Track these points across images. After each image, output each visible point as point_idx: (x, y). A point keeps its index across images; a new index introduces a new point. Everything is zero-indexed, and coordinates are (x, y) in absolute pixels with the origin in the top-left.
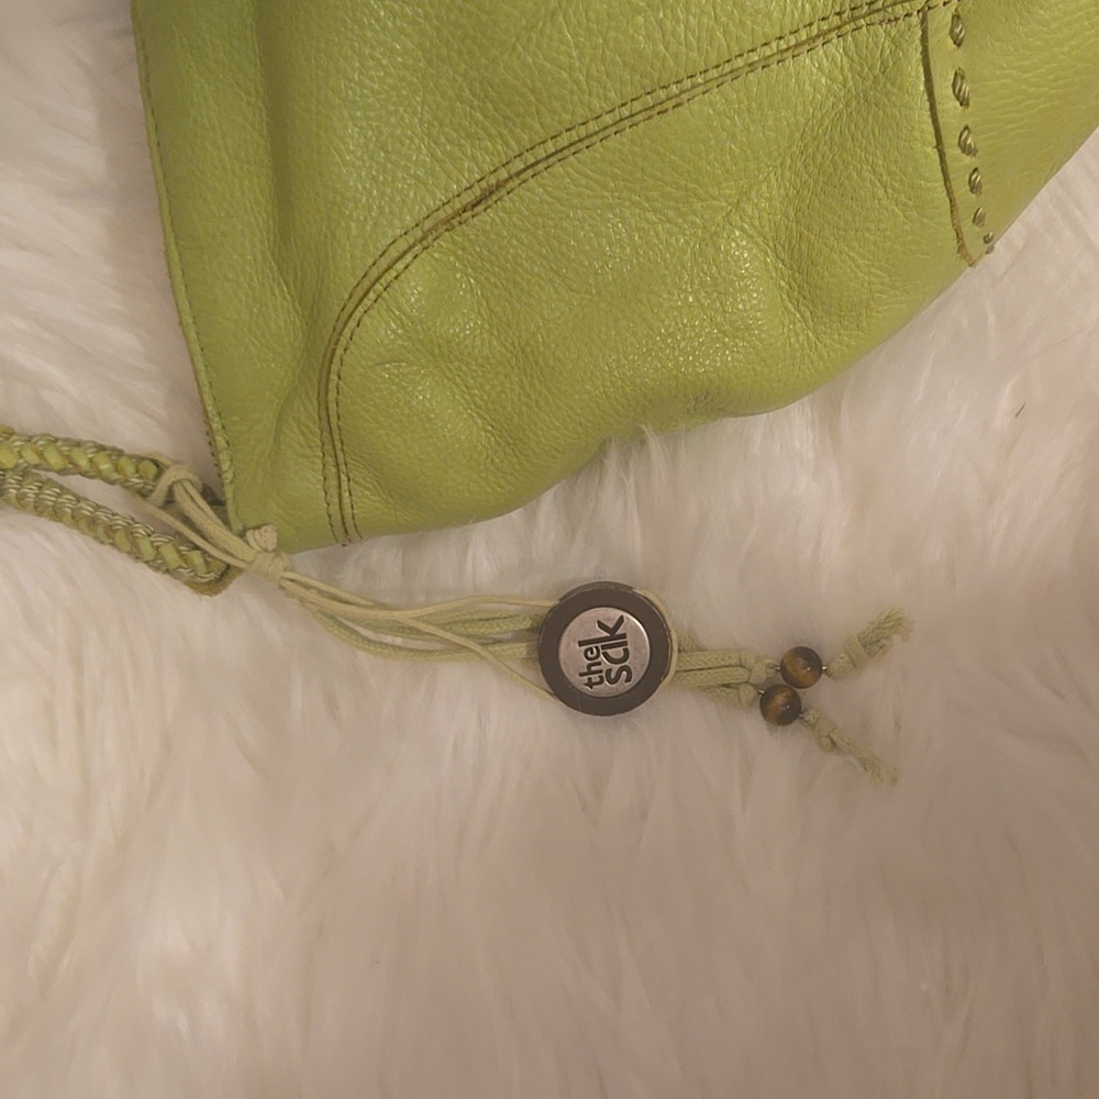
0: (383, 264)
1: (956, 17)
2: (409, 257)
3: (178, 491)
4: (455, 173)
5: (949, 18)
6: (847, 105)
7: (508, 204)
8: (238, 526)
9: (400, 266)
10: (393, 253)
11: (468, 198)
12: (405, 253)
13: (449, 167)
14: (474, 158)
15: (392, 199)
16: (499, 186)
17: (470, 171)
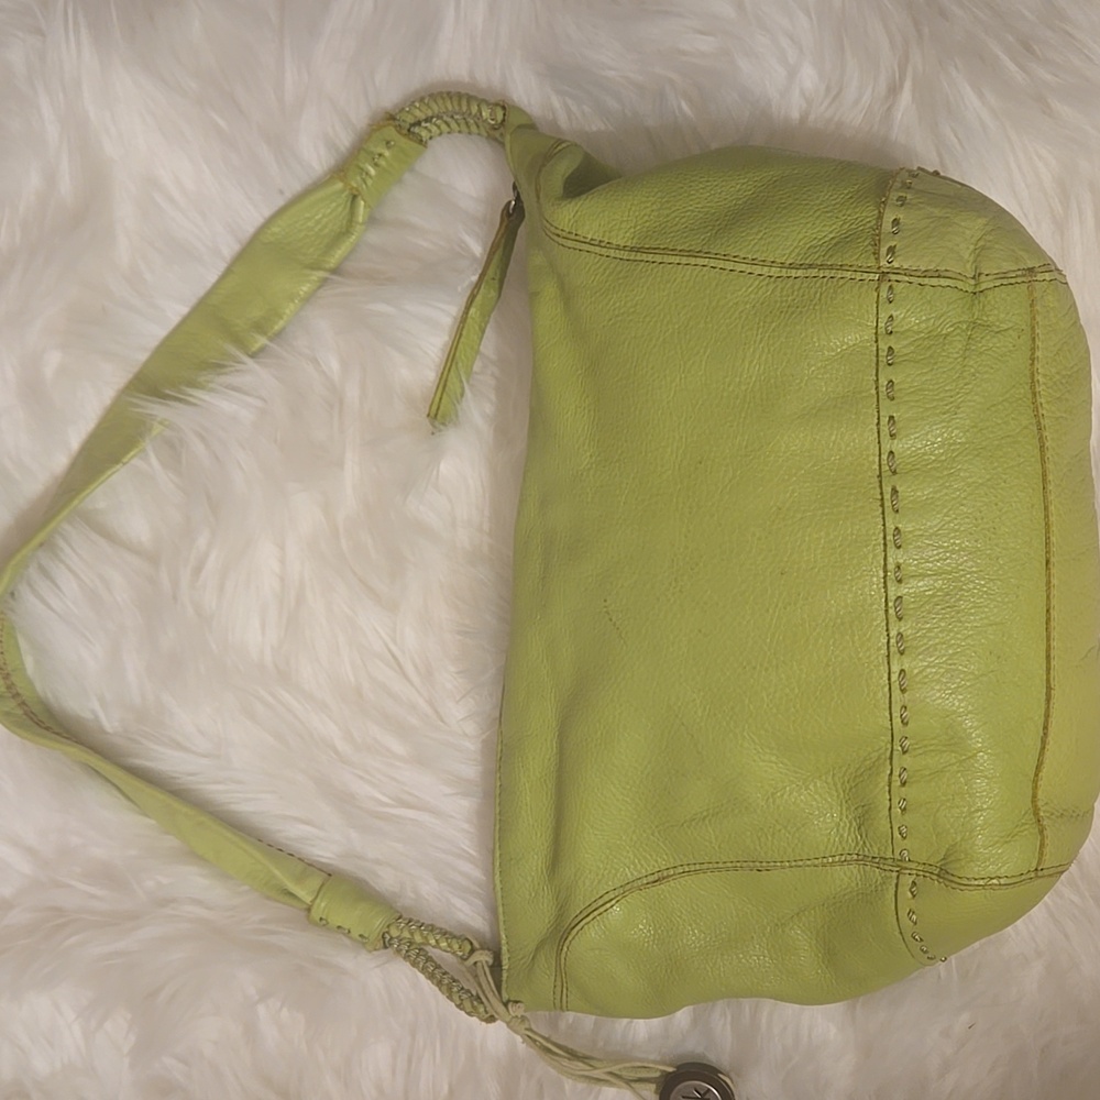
0: (601, 902)
1: (914, 883)
2: (613, 902)
3: (479, 964)
4: (645, 865)
5: (910, 882)
6: (858, 895)
7: (673, 885)
8: (505, 996)
9: (608, 905)
10: (606, 898)
11: (651, 879)
12: (611, 900)
13: (643, 862)
14: (656, 861)
15: (610, 872)
16: (668, 876)
17: (654, 866)
